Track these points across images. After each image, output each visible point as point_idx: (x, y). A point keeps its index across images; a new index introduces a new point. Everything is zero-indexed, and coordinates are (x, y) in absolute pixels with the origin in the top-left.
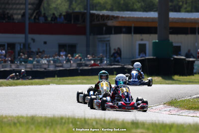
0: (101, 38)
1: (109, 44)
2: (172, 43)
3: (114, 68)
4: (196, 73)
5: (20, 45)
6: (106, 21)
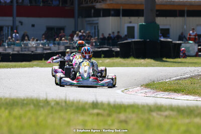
0: (89, 21)
1: (98, 27)
2: (159, 25)
3: (102, 51)
5: (8, 28)
6: (94, 4)
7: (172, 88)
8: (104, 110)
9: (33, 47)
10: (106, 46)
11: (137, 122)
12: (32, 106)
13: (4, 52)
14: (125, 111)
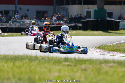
0: (63, 7)
1: (68, 11)
2: (106, 10)
3: (70, 26)
4: (121, 29)
5: (12, 12)
7: (114, 49)
8: (72, 62)
9: (28, 23)
10: (73, 23)
11: (92, 70)
12: (27, 60)
13: (10, 26)
14: (85, 63)
